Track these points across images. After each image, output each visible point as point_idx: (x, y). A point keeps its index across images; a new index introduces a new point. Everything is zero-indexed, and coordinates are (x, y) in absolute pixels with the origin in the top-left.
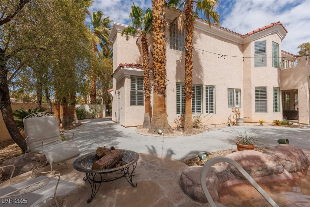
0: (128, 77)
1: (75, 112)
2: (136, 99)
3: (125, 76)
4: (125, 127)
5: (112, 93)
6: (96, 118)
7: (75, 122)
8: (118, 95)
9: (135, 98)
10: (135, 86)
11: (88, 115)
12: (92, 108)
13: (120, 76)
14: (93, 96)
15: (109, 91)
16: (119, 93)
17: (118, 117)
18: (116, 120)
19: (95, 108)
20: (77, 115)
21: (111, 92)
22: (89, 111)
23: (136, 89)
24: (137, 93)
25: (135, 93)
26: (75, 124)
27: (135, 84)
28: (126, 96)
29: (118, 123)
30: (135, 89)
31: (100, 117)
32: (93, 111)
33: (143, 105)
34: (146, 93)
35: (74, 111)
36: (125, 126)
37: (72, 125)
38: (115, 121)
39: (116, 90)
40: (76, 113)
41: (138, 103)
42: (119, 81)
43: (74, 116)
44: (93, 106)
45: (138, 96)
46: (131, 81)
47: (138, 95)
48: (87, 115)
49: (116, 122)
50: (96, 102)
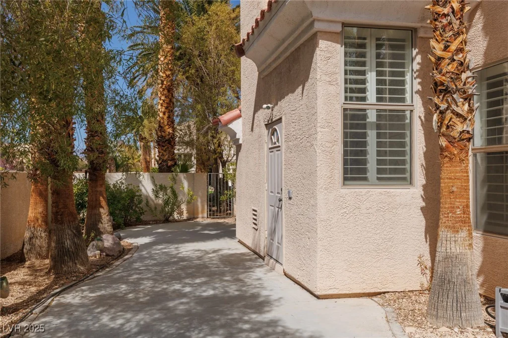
0: (331, 36)
1: (104, 203)
2: (368, 148)
3: (318, 26)
4: (318, 297)
5: (237, 127)
6: (176, 221)
7: (100, 243)
8: (265, 132)
9: (364, 144)
10: (364, 82)
11: (151, 209)
12: (162, 188)
13: (284, 41)
14: (166, 142)
15: (225, 118)
16: (271, 125)
17: (264, 233)
18: (257, 245)
19: (172, 187)
20: (111, 214)
21: (235, 123)
22: (151, 195)
23: (371, 95)
24: (372, 117)
25: (365, 117)
26: (102, 251)
27: (363, 73)
28: (319, 136)
29: (267, 258)
30: (364, 99)
31: (188, 219)
32: (166, 197)
33: (409, 181)
34: (449, 115)
35: (101, 199)
36: (317, 293)
37: (85, 261)
38: (249, 243)
39: (255, 111)
40: (105, 207)
41: (379, 171)
42: (274, 66)
43: (100, 215)
44: (165, 179)
45: (379, 136)
46: (346, 53)
47: (378, 127)
48: (145, 209)
49: (256, 253)
50: (175, 164)
